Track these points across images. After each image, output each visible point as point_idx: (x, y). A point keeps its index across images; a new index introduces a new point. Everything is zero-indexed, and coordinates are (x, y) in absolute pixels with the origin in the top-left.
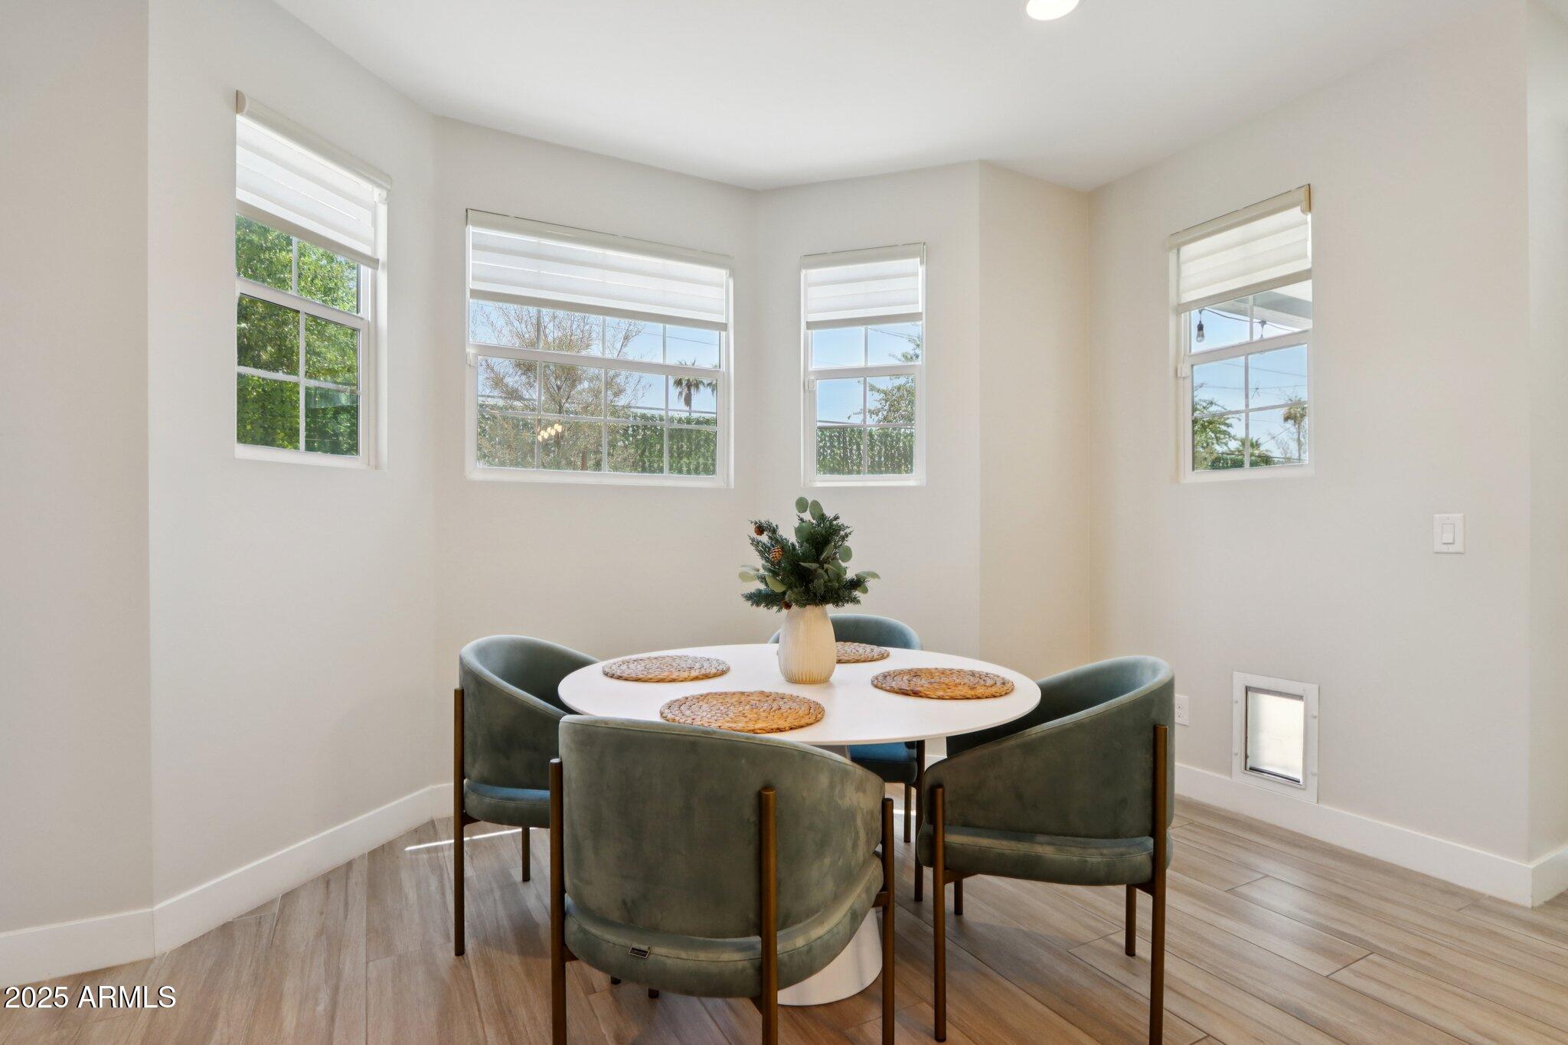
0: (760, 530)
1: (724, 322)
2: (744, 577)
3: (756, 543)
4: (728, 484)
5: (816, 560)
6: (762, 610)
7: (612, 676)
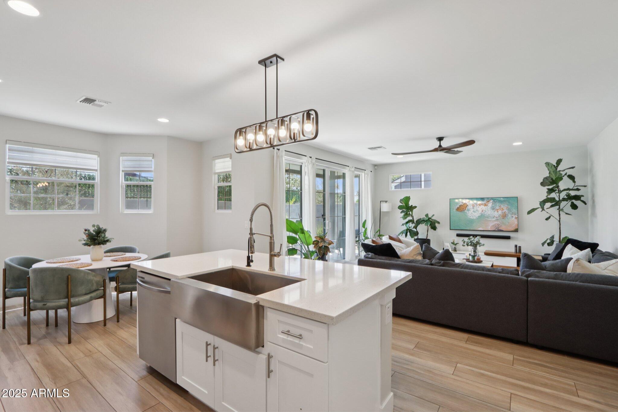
0: (86, 230)
1: (97, 169)
2: (80, 240)
3: (85, 233)
4: (98, 212)
5: (98, 237)
6: (86, 247)
7: (48, 263)
